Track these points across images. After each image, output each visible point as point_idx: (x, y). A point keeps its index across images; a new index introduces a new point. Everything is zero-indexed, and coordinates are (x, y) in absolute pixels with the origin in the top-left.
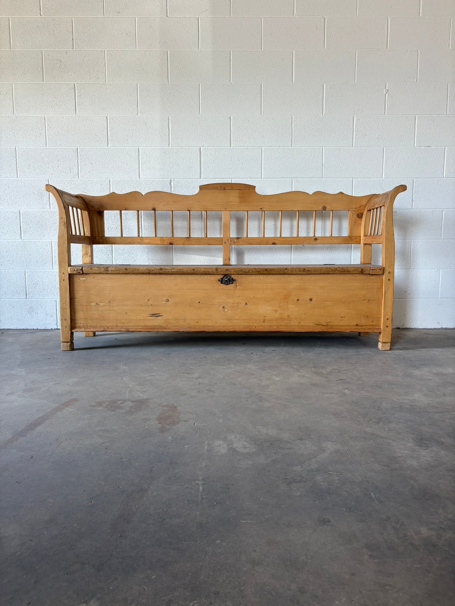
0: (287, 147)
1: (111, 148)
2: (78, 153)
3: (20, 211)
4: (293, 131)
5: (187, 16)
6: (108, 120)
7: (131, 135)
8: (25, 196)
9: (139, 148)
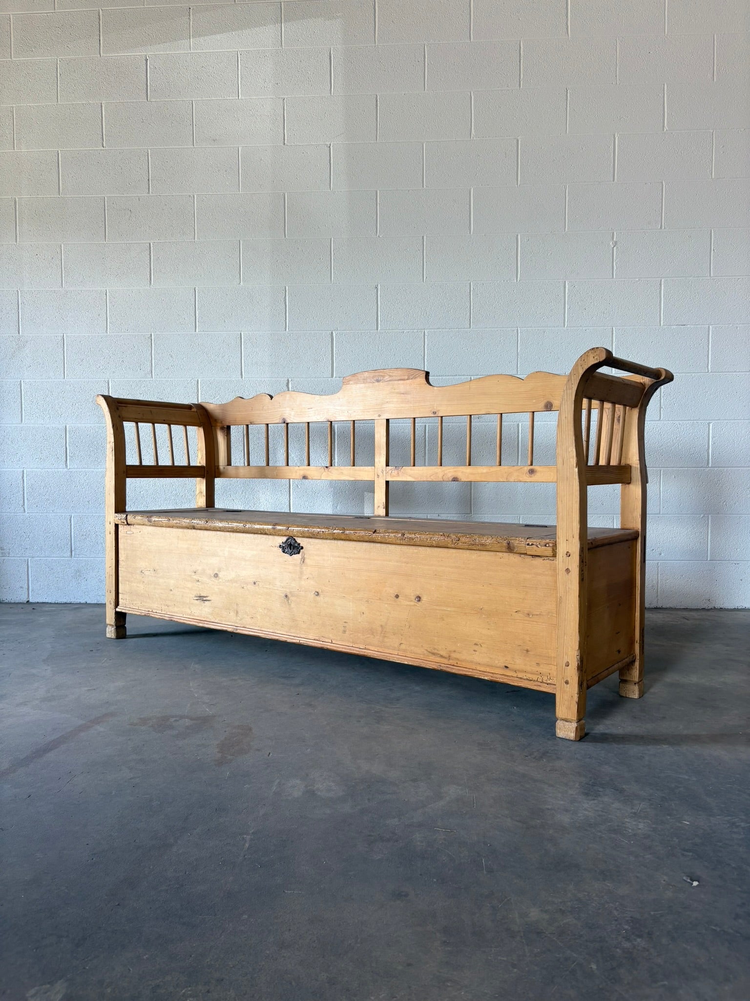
0: (463, 330)
1: (200, 333)
2: (152, 341)
3: (66, 427)
4: (472, 304)
5: (314, 143)
6: (197, 292)
7: (230, 315)
8: (74, 404)
9: (241, 334)
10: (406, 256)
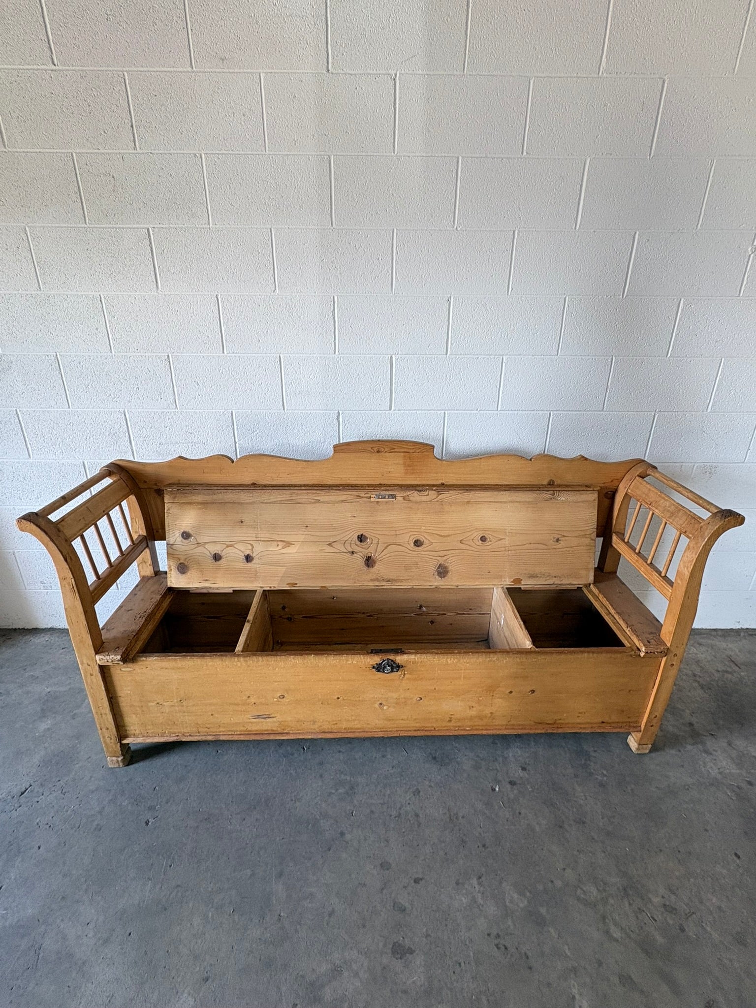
1: (229, 355)
2: (170, 364)
4: (564, 325)
6: (220, 302)
7: (265, 332)
9: (280, 356)
10: (489, 258)
